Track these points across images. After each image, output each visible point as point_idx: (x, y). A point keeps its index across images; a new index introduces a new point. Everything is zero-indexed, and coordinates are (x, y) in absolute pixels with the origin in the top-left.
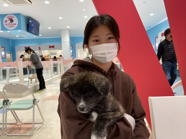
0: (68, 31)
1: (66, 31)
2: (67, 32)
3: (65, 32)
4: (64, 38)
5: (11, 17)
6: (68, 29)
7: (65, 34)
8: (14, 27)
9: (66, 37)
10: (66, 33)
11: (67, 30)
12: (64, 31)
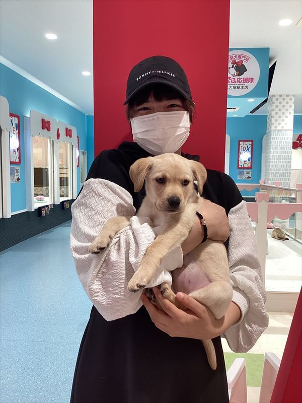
0: (293, 100)
1: (287, 99)
2: (291, 103)
3: (284, 103)
4: (280, 121)
5: (240, 57)
6: (294, 96)
7: (283, 110)
8: (246, 88)
9: (287, 117)
10: (287, 106)
11: (291, 99)
12: (280, 99)
